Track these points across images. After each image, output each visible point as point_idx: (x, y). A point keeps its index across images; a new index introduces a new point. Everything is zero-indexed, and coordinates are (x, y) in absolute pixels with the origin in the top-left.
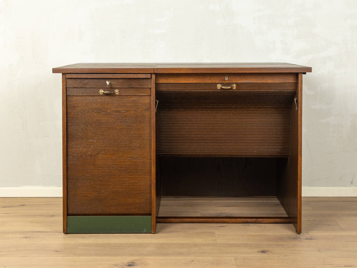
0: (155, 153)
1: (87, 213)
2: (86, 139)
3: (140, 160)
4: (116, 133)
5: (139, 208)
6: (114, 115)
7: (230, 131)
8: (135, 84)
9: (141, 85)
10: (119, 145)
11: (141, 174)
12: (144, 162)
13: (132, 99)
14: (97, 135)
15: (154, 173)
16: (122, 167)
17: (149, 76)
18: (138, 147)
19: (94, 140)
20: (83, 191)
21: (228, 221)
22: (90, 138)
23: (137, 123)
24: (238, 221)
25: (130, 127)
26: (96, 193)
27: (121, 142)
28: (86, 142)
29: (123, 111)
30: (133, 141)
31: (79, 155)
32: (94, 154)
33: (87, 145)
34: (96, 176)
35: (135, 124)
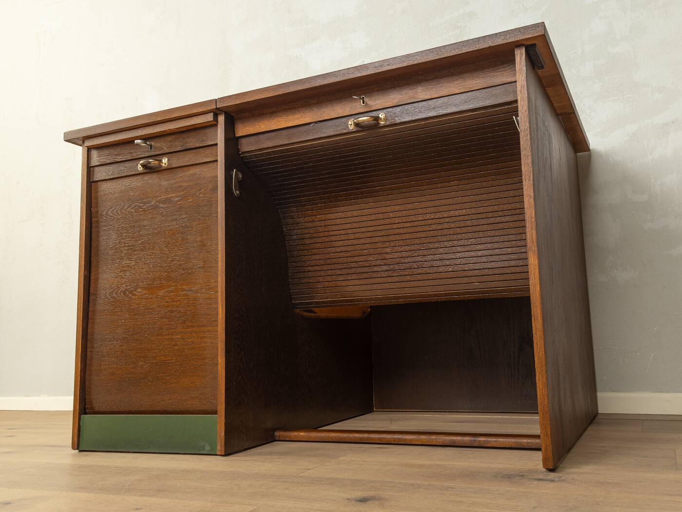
0: (224, 275)
1: (116, 410)
2: (119, 260)
3: (203, 293)
4: (165, 244)
5: (201, 399)
6: (162, 207)
7: (419, 243)
8: (192, 141)
9: (203, 141)
10: (169, 266)
11: (205, 325)
12: (210, 299)
13: (190, 172)
14: (135, 250)
15: (222, 318)
16: (173, 311)
17: (210, 117)
18: (200, 267)
19: (131, 262)
20: (110, 363)
21: (411, 440)
22: (125, 258)
23: (199, 218)
24: (432, 439)
25: (187, 229)
26: (130, 366)
27: (173, 261)
28: (119, 267)
29: (176, 199)
30: (192, 256)
31: (107, 292)
32: (130, 289)
33: (121, 272)
34: (131, 332)
35: (195, 221)
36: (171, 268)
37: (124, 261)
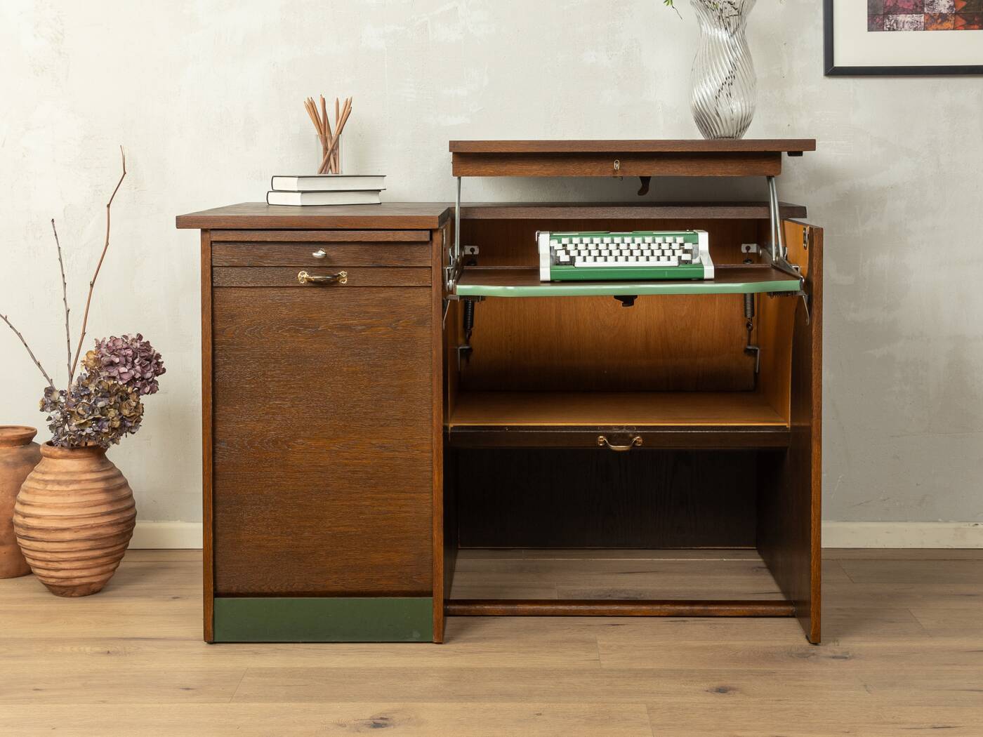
2: (263, 399)
3: (403, 452)
4: (341, 384)
5: (401, 578)
6: (336, 336)
8: (389, 257)
9: (406, 260)
10: (348, 414)
11: (407, 490)
12: (413, 459)
13: (382, 295)
14: (291, 388)
16: (356, 471)
18: (398, 419)
19: (284, 403)
20: (256, 533)
21: (631, 611)
22: (274, 396)
23: (395, 357)
24: (656, 610)
25: (377, 369)
26: (290, 538)
27: (353, 407)
28: (263, 407)
29: (360, 328)
30: (384, 404)
31: (244, 440)
32: (283, 438)
33: (266, 414)
34: (289, 495)
35: (390, 360)
36: (350, 417)
37: (272, 400)
